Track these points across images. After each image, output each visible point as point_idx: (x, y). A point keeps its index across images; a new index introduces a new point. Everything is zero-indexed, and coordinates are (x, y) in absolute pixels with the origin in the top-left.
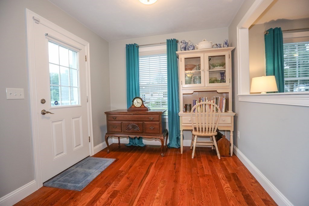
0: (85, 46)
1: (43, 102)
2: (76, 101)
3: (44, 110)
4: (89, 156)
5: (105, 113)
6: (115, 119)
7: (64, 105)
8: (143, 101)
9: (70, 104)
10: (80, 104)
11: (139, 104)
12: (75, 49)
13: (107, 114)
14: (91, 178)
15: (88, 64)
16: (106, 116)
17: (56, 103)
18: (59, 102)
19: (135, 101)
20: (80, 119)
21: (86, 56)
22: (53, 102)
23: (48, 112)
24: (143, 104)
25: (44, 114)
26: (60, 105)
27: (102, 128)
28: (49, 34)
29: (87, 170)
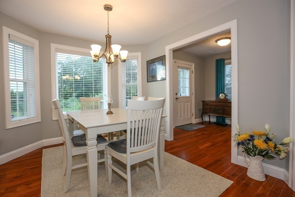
0: (192, 65)
1: (176, 94)
2: (187, 94)
3: (176, 98)
4: (192, 123)
5: (202, 101)
6: (207, 105)
7: (183, 96)
8: (225, 95)
9: (185, 96)
10: (189, 96)
11: (223, 97)
12: (187, 69)
13: (203, 102)
14: (194, 129)
15: (193, 75)
16: (202, 102)
17: (180, 95)
18: (181, 95)
19: (221, 95)
20: (189, 103)
21: (192, 71)
22: (179, 94)
23: (178, 98)
24: (225, 97)
25: (176, 99)
26: (181, 96)
27: (199, 110)
28: (179, 66)
29: (192, 127)
